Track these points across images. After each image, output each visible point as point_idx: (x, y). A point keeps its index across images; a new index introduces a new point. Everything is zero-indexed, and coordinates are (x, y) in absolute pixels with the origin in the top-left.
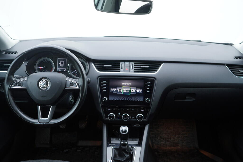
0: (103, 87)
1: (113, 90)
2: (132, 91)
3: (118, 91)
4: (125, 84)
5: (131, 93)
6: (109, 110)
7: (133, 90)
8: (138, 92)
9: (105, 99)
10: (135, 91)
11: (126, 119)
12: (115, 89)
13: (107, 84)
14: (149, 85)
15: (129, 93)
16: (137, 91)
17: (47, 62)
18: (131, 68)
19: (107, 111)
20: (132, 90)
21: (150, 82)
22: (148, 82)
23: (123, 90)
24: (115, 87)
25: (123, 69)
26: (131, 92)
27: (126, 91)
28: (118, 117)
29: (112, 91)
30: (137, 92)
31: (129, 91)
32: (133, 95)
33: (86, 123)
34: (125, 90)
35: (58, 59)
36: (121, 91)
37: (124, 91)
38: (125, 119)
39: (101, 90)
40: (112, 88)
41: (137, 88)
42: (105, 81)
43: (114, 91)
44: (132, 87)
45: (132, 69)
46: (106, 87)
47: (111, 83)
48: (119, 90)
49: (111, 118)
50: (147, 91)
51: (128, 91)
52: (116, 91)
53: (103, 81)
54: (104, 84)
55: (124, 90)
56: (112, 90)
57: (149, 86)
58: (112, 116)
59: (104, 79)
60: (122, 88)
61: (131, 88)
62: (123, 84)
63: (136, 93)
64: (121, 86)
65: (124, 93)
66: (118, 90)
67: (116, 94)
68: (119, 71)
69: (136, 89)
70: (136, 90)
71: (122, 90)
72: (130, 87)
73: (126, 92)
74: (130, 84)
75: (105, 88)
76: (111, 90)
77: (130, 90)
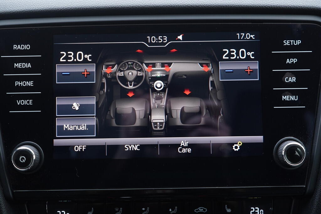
0: (17, 83)
9: (23, 159)
13: (36, 65)
14: (295, 60)
21: (298, 42)
22: (287, 43)
42: (27, 47)
50: (285, 98)
53: (15, 47)
54: (17, 65)
57: (292, 66)
75: (28, 88)
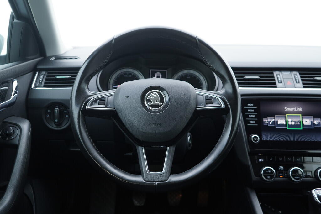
1: (269, 121)
2: (305, 123)
3: (279, 123)
4: (291, 109)
5: (303, 127)
6: (260, 160)
7: (307, 122)
8: (317, 125)
9: (255, 139)
10: (311, 122)
11: (298, 178)
12: (273, 119)
13: (255, 110)
15: (299, 126)
16: (315, 122)
17: (130, 76)
18: (296, 81)
19: (257, 162)
20: (304, 121)
23: (288, 122)
24: (273, 115)
25: (281, 82)
26: (303, 124)
27: (293, 123)
28: (281, 174)
29: (267, 124)
30: (314, 124)
31: (299, 123)
32: (307, 130)
33: (181, 195)
34: (292, 121)
35: (150, 70)
36: (284, 123)
37: (290, 123)
38: (296, 177)
39: (246, 122)
40: (266, 117)
41: (314, 117)
42: (252, 105)
43: (271, 123)
44: (305, 114)
45: (299, 82)
46: (254, 116)
47: (265, 108)
48: (281, 121)
49: (269, 177)
51: (297, 123)
52: (274, 122)
53: (249, 105)
54: (249, 110)
55: (290, 120)
56: (266, 121)
58: (270, 172)
59: (250, 101)
60: (286, 117)
61: (302, 117)
62: (287, 109)
63: (314, 127)
64: (283, 114)
65: (291, 126)
66: (277, 121)
67: (274, 129)
68: (276, 87)
69: (312, 118)
70: (312, 120)
71: (286, 121)
72: (301, 115)
73: (294, 125)
74: (301, 109)
75: (253, 118)
76: (264, 120)
77: (301, 120)
